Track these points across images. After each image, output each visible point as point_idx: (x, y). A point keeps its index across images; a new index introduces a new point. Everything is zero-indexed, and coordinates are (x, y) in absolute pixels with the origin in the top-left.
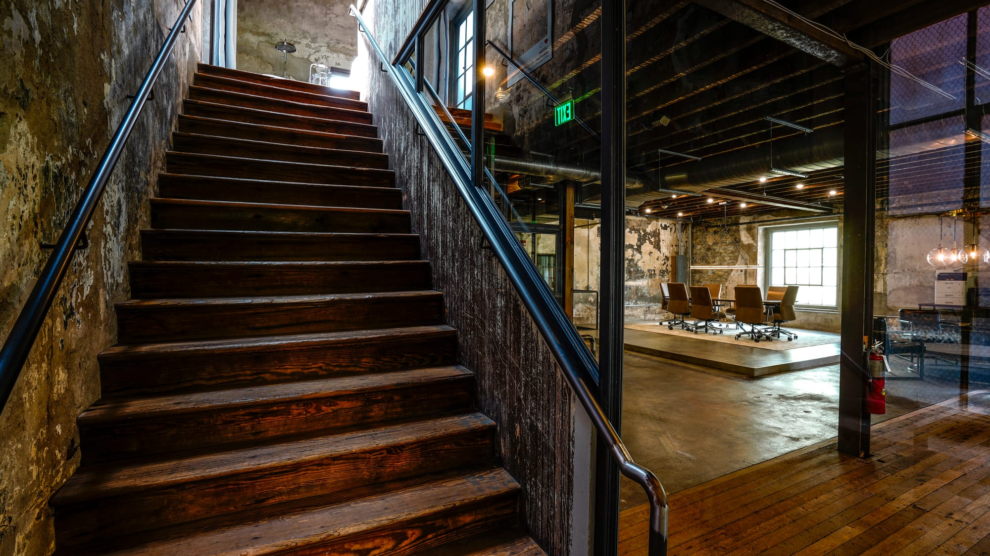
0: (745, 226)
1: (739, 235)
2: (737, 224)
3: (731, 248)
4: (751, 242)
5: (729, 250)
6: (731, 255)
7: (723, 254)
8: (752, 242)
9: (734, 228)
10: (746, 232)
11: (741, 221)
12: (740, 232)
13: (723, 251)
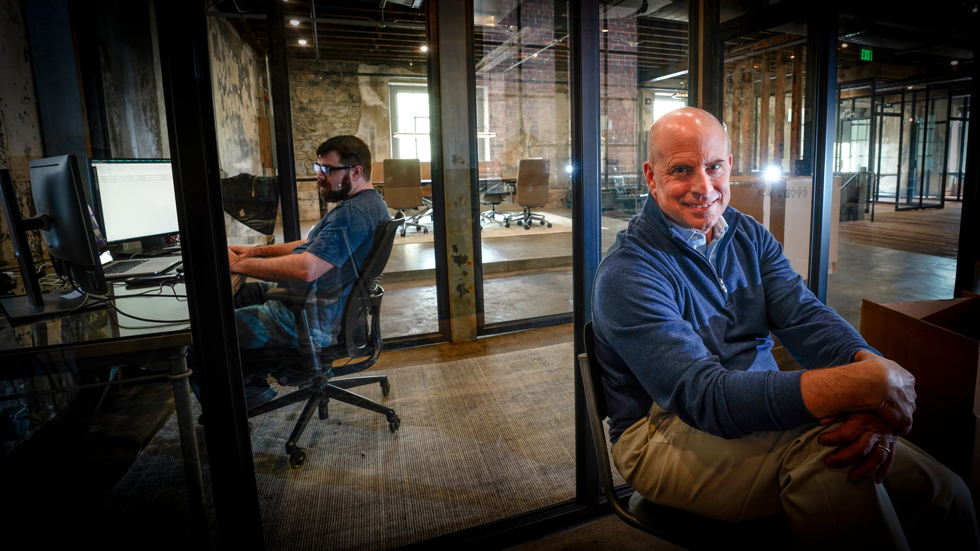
0: (367, 78)
1: (359, 93)
2: (354, 74)
3: (344, 111)
4: (379, 103)
5: (340, 113)
6: (345, 120)
7: (330, 118)
8: (381, 103)
9: (347, 79)
10: (369, 88)
11: (361, 71)
12: (360, 87)
13: (329, 114)
